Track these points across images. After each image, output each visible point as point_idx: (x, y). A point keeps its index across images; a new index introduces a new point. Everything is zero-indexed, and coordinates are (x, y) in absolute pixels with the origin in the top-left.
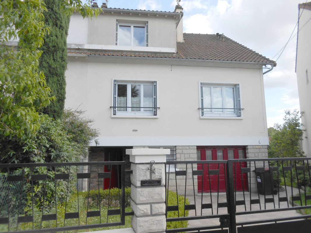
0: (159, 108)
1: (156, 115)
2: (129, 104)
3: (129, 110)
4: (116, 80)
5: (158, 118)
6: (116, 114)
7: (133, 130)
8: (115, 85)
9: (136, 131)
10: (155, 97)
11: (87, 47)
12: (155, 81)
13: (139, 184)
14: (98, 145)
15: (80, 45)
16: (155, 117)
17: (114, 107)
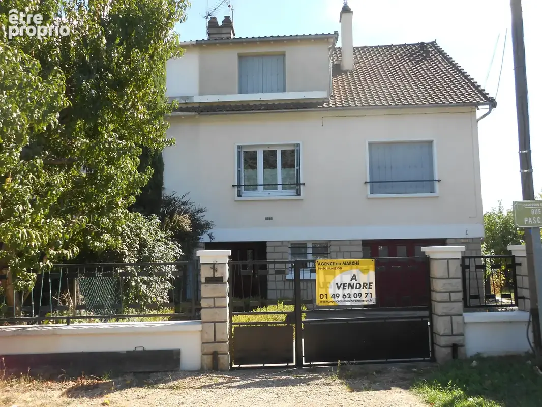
0: (304, 184)
1: (300, 195)
2: (261, 180)
3: (261, 188)
4: (239, 146)
5: (302, 200)
6: (243, 195)
7: (266, 218)
8: (239, 153)
9: (270, 219)
10: (298, 168)
11: (198, 99)
12: (297, 144)
13: (203, 280)
14: (212, 241)
15: (187, 98)
16: (298, 197)
17: (239, 186)
